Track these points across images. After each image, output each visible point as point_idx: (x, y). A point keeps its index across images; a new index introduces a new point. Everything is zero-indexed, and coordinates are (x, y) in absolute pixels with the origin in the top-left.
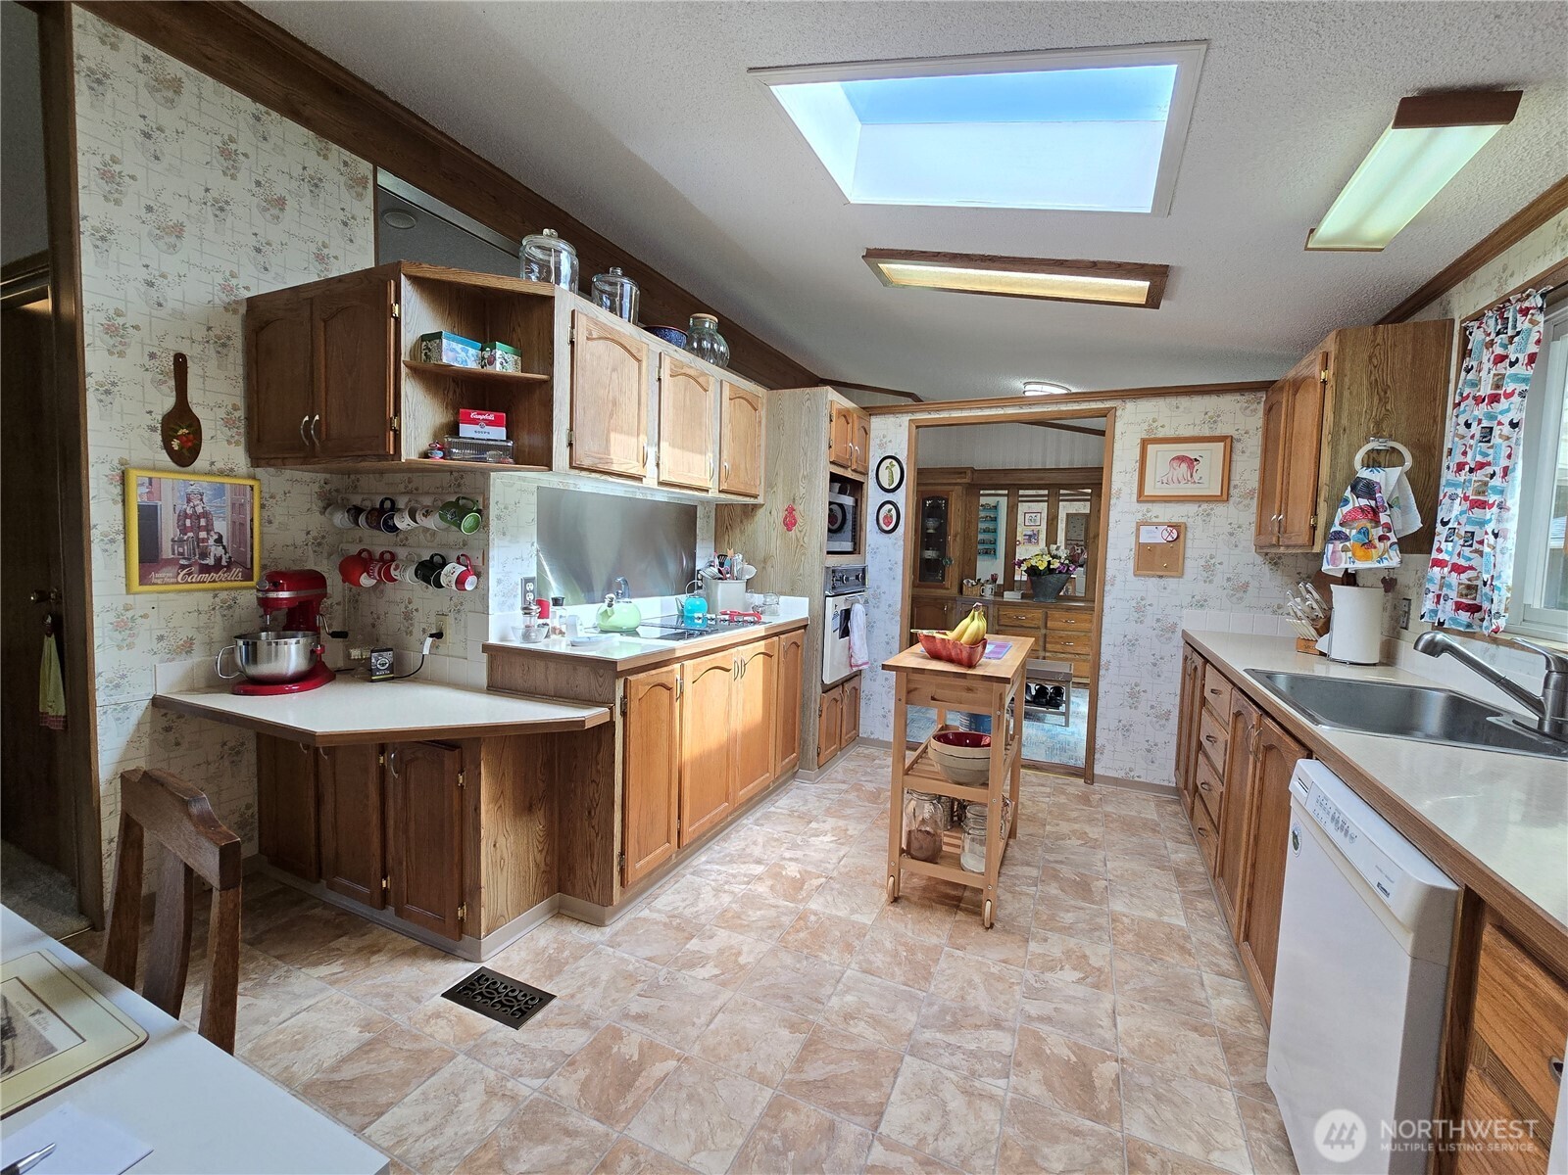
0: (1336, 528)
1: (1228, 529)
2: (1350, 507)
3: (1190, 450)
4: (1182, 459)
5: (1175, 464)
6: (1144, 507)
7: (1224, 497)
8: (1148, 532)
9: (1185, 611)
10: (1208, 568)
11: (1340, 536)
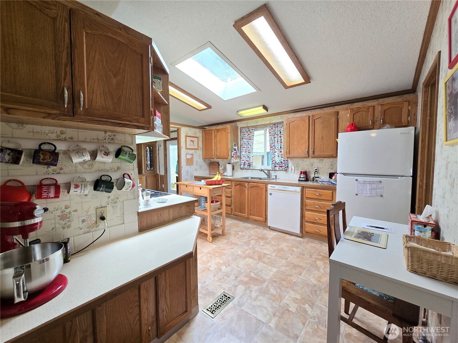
0: (232, 156)
1: (199, 155)
2: (233, 152)
3: (193, 139)
4: (192, 141)
5: (191, 141)
6: (187, 150)
7: (197, 149)
8: (188, 156)
9: (194, 172)
10: (197, 163)
11: (233, 157)
